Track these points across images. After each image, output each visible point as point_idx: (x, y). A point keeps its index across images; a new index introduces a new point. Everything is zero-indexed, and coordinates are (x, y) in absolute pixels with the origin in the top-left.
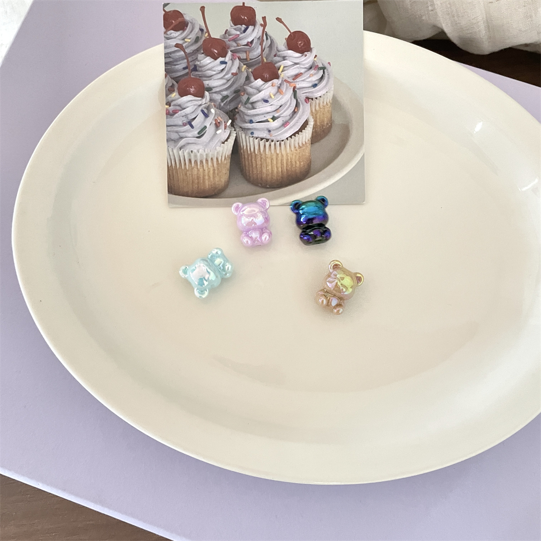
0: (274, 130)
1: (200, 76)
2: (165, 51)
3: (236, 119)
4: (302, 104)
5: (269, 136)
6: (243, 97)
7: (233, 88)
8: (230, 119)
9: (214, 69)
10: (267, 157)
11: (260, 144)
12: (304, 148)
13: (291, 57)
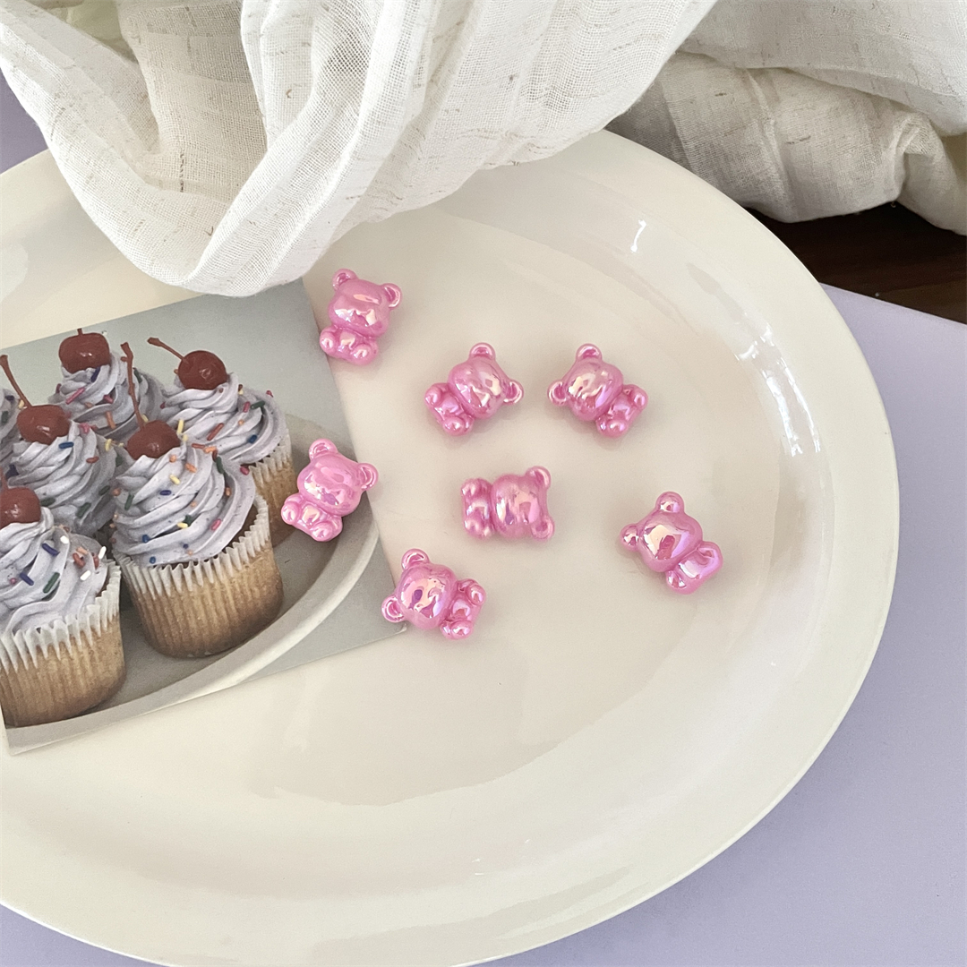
0: (194, 542)
1: (26, 481)
3: (115, 542)
4: (236, 478)
5: (186, 555)
6: (119, 498)
7: (94, 488)
8: (103, 545)
9: (50, 462)
10: (193, 597)
11: (174, 576)
12: (261, 558)
13: (194, 400)
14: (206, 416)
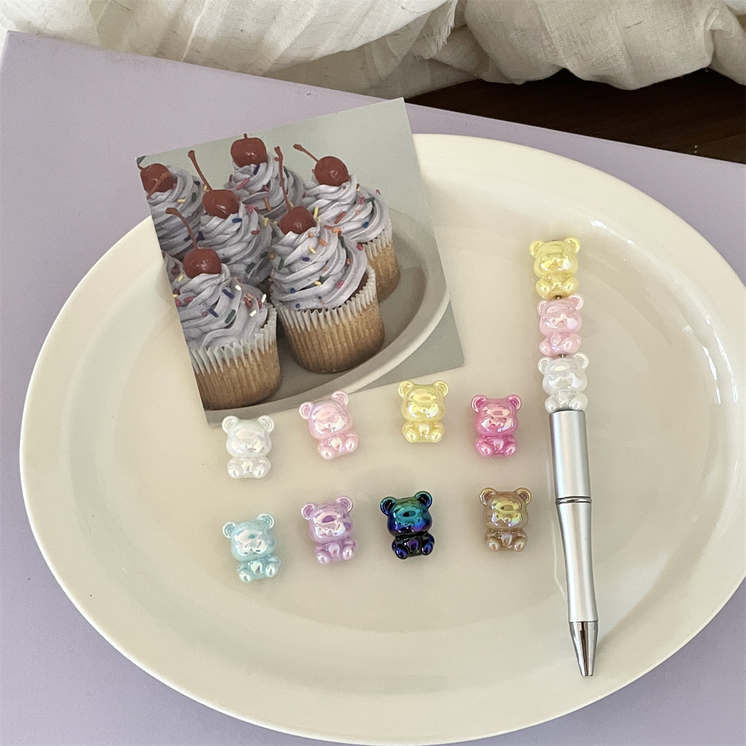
0: (325, 295)
1: (210, 244)
2: (154, 222)
3: (272, 292)
4: (355, 252)
5: (321, 304)
6: (274, 261)
7: (258, 253)
8: (264, 293)
9: (226, 232)
10: (325, 333)
11: (312, 317)
12: (370, 309)
13: (325, 193)
14: (333, 205)
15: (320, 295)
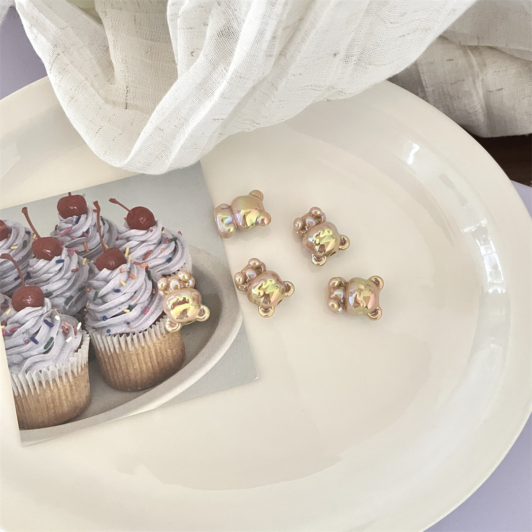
0: (133, 321)
1: (36, 282)
3: (87, 320)
5: (129, 329)
6: (90, 293)
7: (76, 287)
8: (79, 322)
9: (50, 271)
10: (132, 355)
11: (121, 341)
13: (135, 236)
14: (142, 245)
15: (128, 321)
